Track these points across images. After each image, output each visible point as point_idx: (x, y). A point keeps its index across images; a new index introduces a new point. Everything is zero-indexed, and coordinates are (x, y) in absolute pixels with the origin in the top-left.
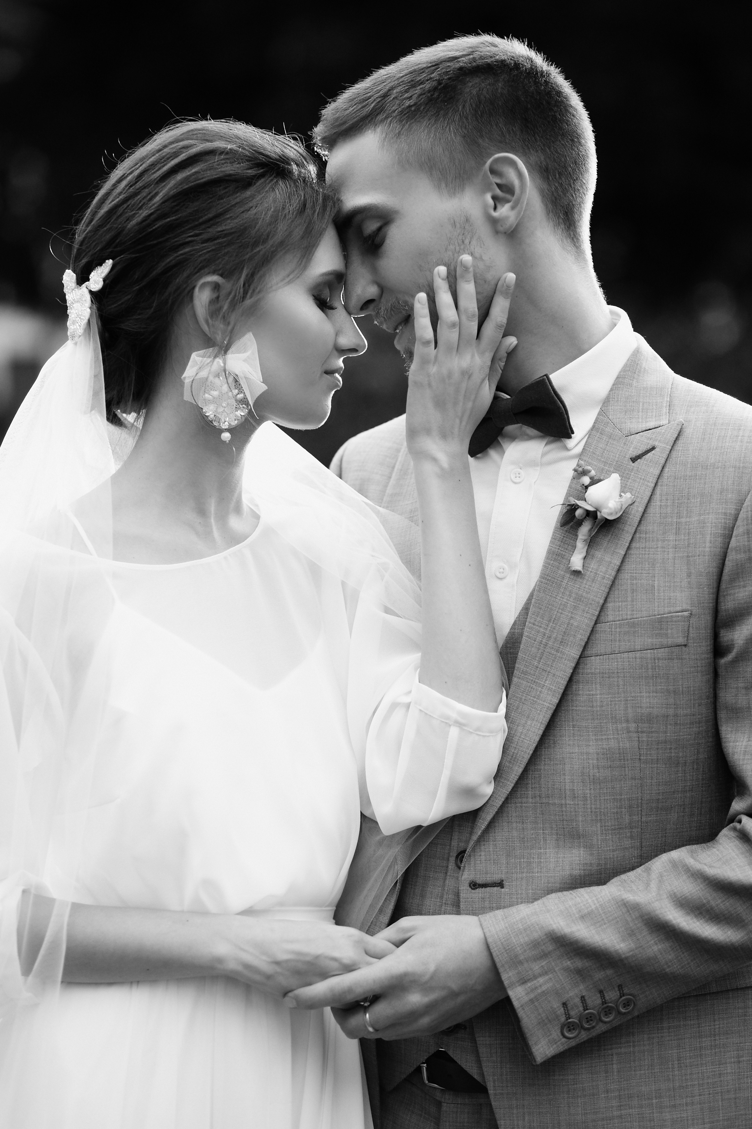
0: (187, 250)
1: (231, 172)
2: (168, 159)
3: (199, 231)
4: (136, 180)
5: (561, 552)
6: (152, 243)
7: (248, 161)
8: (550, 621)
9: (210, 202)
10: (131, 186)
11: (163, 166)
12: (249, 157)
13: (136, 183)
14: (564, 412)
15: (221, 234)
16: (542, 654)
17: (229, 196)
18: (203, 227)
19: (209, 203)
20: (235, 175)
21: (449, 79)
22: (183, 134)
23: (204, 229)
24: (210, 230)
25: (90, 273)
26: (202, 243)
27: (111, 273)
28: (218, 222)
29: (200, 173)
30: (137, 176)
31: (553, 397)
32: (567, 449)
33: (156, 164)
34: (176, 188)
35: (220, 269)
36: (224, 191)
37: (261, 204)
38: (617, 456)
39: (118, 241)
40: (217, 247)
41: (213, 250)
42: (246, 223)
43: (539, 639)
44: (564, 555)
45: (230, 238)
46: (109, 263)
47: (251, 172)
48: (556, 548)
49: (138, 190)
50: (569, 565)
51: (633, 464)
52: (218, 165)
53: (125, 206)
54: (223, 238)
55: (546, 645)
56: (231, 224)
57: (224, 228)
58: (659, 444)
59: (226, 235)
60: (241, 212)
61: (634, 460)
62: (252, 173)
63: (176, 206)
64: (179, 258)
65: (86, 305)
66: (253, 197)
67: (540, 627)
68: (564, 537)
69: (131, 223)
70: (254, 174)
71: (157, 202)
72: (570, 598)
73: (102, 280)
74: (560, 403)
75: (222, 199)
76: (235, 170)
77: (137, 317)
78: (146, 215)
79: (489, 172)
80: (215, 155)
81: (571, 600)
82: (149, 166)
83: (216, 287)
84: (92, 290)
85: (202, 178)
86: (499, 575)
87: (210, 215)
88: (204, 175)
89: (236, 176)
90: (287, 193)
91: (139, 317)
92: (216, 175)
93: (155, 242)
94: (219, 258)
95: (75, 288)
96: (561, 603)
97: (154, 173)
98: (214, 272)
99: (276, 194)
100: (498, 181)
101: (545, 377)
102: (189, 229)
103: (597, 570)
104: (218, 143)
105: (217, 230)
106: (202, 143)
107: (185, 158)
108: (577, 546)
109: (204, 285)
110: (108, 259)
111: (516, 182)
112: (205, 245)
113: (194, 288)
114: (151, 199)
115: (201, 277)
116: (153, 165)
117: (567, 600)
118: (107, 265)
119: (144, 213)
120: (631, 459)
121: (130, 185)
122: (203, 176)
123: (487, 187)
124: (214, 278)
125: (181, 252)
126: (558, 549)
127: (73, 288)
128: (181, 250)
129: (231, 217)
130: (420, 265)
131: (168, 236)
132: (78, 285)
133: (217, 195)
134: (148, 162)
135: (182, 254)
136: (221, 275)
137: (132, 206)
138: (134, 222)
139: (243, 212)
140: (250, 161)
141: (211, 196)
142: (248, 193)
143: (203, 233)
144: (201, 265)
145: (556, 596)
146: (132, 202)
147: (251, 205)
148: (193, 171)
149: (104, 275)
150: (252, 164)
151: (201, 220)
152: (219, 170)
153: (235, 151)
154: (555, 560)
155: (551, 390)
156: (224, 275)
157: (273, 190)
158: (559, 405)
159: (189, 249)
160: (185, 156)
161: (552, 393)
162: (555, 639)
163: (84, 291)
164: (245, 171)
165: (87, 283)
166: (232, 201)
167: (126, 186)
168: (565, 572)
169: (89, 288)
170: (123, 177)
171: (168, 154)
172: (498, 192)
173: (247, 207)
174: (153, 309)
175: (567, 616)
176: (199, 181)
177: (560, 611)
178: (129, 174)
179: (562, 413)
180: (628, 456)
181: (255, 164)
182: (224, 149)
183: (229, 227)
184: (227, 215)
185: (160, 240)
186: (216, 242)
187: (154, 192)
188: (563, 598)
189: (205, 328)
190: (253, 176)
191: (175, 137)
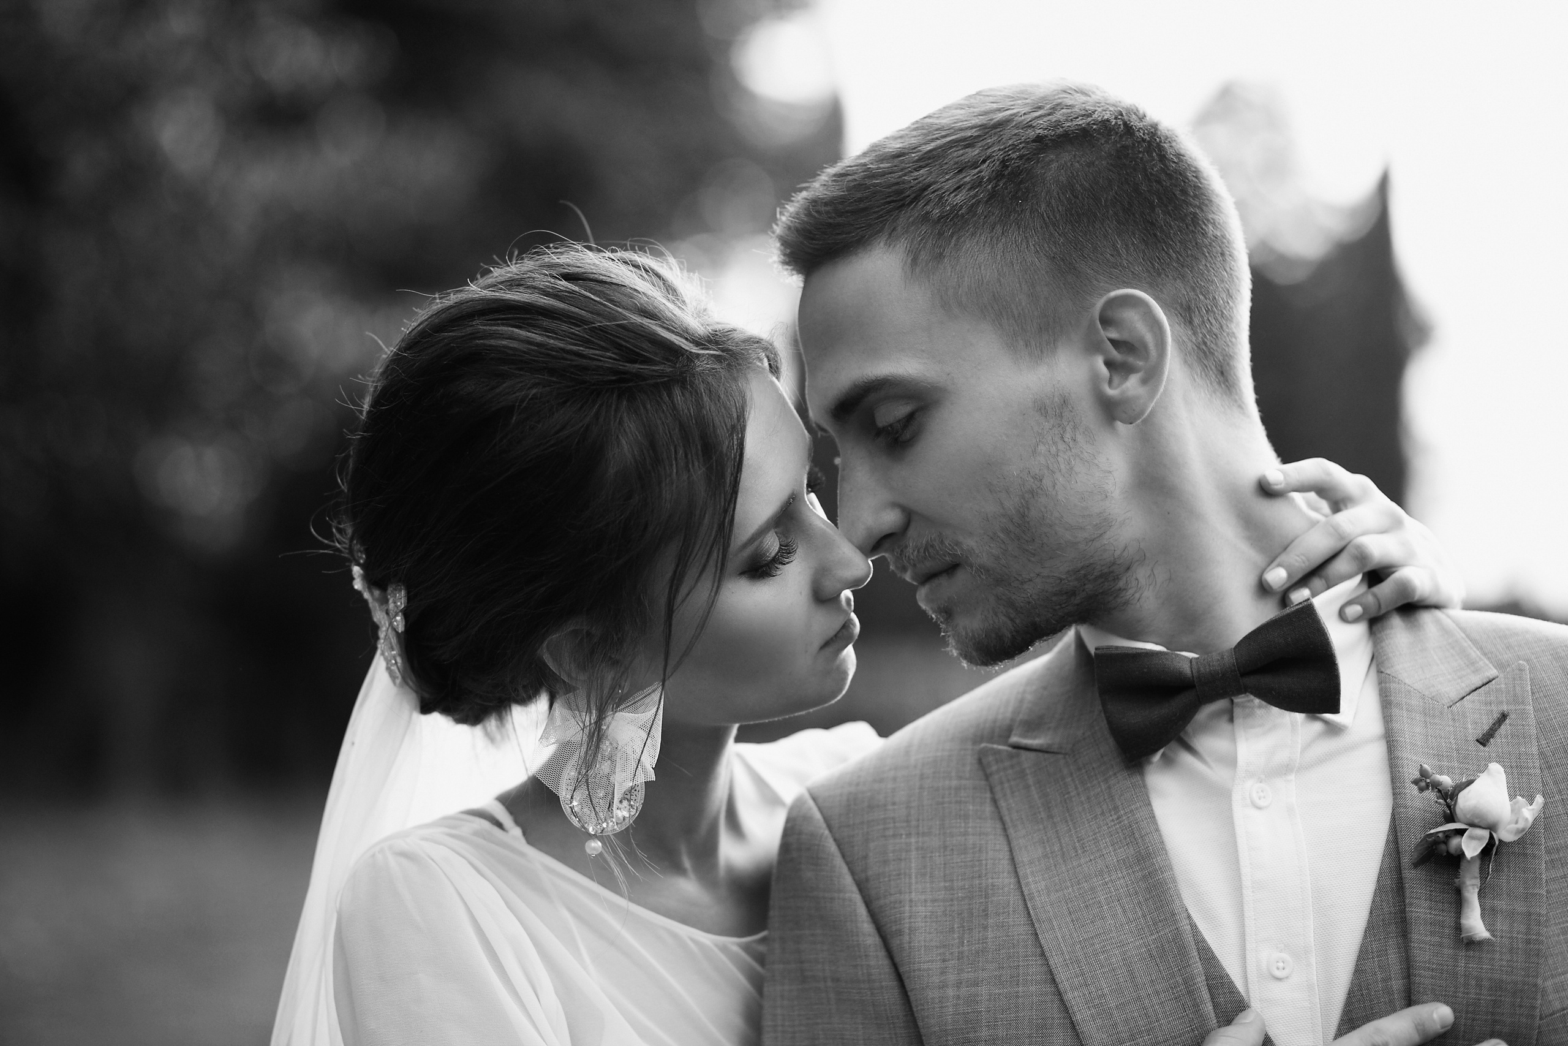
5: (1438, 918)
21: (1021, 157)
38: (1453, 742)
44: (1443, 921)
48: (1426, 913)
50: (1461, 936)
51: (1486, 749)
58: (1510, 708)
61: (1483, 741)
68: (1431, 891)
79: (1098, 323)
86: (1278, 974)
100: (1114, 335)
103: (1511, 932)
111: (1149, 338)
120: (1477, 740)
123: (1093, 346)
126: (1430, 914)
130: (990, 483)
154: (1432, 933)
168: (1454, 949)
172: (1115, 354)
175: (1486, 1021)
180: (1472, 738)
188: (1468, 994)
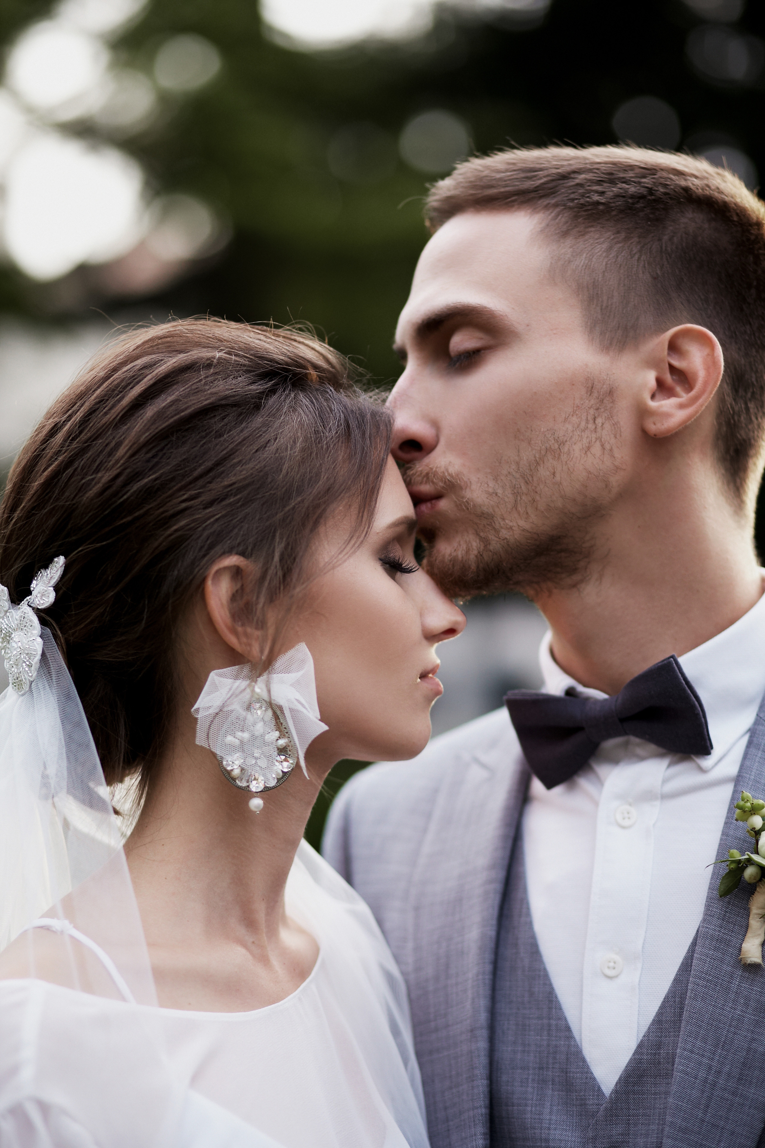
0: (182, 523)
1: (227, 392)
2: (125, 388)
3: (196, 490)
4: (80, 429)
6: (124, 520)
7: (248, 371)
8: (716, 1046)
9: (204, 443)
10: (73, 439)
11: (120, 401)
12: (249, 366)
13: (81, 432)
14: (701, 713)
15: (231, 490)
16: (710, 1098)
17: (230, 431)
18: (200, 482)
19: (202, 446)
20: (234, 396)
22: (138, 347)
23: (203, 486)
24: (212, 486)
25: (31, 583)
26: (205, 508)
27: (67, 577)
28: (223, 472)
29: (181, 401)
30: (80, 421)
31: (684, 689)
32: (702, 770)
33: (108, 400)
34: (148, 429)
35: (239, 544)
36: (222, 424)
37: (281, 433)
39: (69, 526)
40: (228, 510)
41: (223, 516)
42: (265, 467)
43: (702, 1074)
44: (730, 941)
45: (246, 492)
46: (60, 561)
47: (257, 388)
48: (715, 930)
49: (86, 442)
50: (740, 957)
52: (205, 384)
53: (70, 471)
54: (235, 496)
55: (714, 1084)
56: (244, 472)
57: (233, 479)
59: (240, 490)
60: (254, 451)
62: (257, 390)
63: (153, 457)
64: (173, 537)
65: (33, 632)
66: (266, 425)
67: (703, 1056)
68: (726, 912)
69: (87, 495)
70: (261, 390)
71: (123, 456)
72: (747, 1008)
73: (52, 589)
74: (694, 699)
75: (221, 436)
76: (232, 389)
77: (119, 639)
78: (110, 478)
80: (199, 370)
81: (750, 1011)
82: (96, 404)
83: (237, 572)
84: (39, 607)
85: (186, 409)
86: (608, 972)
87: (209, 464)
88: (186, 403)
89: (236, 398)
90: (315, 413)
91: (123, 638)
92: (206, 400)
93: (129, 518)
94: (234, 527)
95: (9, 609)
96: (733, 1016)
97: (106, 414)
98: (230, 552)
99: (300, 414)
100: (674, 362)
101: (672, 659)
102: (180, 489)
104: (195, 352)
105: (222, 484)
106: (170, 357)
107: (151, 382)
108: (750, 925)
109: (218, 572)
110: (58, 556)
111: (702, 374)
112: (210, 510)
113: (204, 580)
114: (110, 454)
115: (212, 562)
116: (102, 401)
117: (742, 1011)
118: (57, 565)
119: (105, 477)
121: (71, 437)
122: (187, 405)
124: (232, 560)
125: (175, 527)
127: (5, 609)
128: (174, 525)
129: (240, 461)
131: (148, 507)
132: (13, 604)
133: (212, 431)
134: (93, 398)
135: (176, 531)
136: (242, 554)
137: (83, 469)
138: (91, 493)
139: (257, 451)
140: (250, 371)
141: (204, 434)
142: (258, 420)
143: (202, 493)
144: (208, 542)
145: (724, 1005)
146: (79, 463)
147: (267, 437)
148: (170, 399)
149: (53, 582)
150: (253, 375)
151: (196, 474)
152: (209, 392)
153: (224, 359)
154: (716, 949)
155: (682, 678)
156: (247, 554)
157: (294, 410)
158: (694, 702)
159: (186, 521)
160: (151, 379)
161: (682, 683)
162: (729, 1074)
163: (25, 611)
164: (247, 388)
165: (28, 598)
166: (237, 438)
167: (65, 441)
169: (32, 605)
170: (56, 429)
171: (122, 381)
172: (668, 377)
173: (263, 440)
174: (144, 622)
176: (182, 414)
177: (733, 1029)
178: (64, 422)
179: (698, 714)
181: (258, 375)
182: (208, 359)
183: (242, 477)
184: (234, 459)
185: (137, 514)
186: (224, 503)
187: (113, 444)
189: (232, 640)
190: (262, 393)
191: (126, 354)
